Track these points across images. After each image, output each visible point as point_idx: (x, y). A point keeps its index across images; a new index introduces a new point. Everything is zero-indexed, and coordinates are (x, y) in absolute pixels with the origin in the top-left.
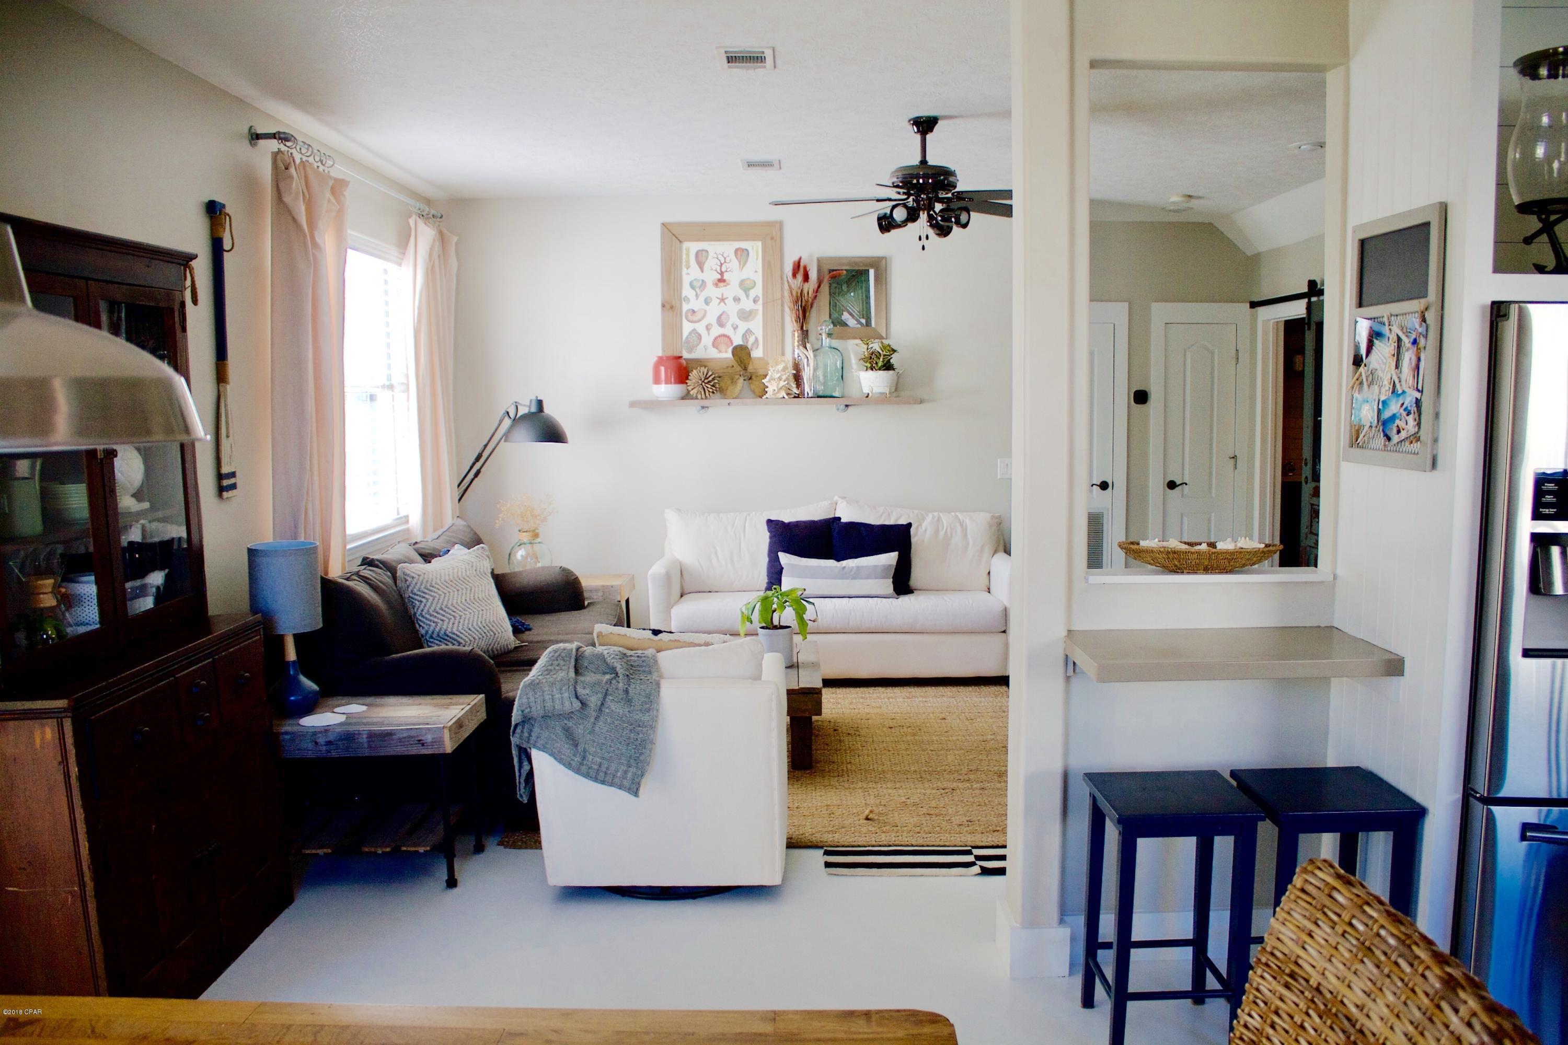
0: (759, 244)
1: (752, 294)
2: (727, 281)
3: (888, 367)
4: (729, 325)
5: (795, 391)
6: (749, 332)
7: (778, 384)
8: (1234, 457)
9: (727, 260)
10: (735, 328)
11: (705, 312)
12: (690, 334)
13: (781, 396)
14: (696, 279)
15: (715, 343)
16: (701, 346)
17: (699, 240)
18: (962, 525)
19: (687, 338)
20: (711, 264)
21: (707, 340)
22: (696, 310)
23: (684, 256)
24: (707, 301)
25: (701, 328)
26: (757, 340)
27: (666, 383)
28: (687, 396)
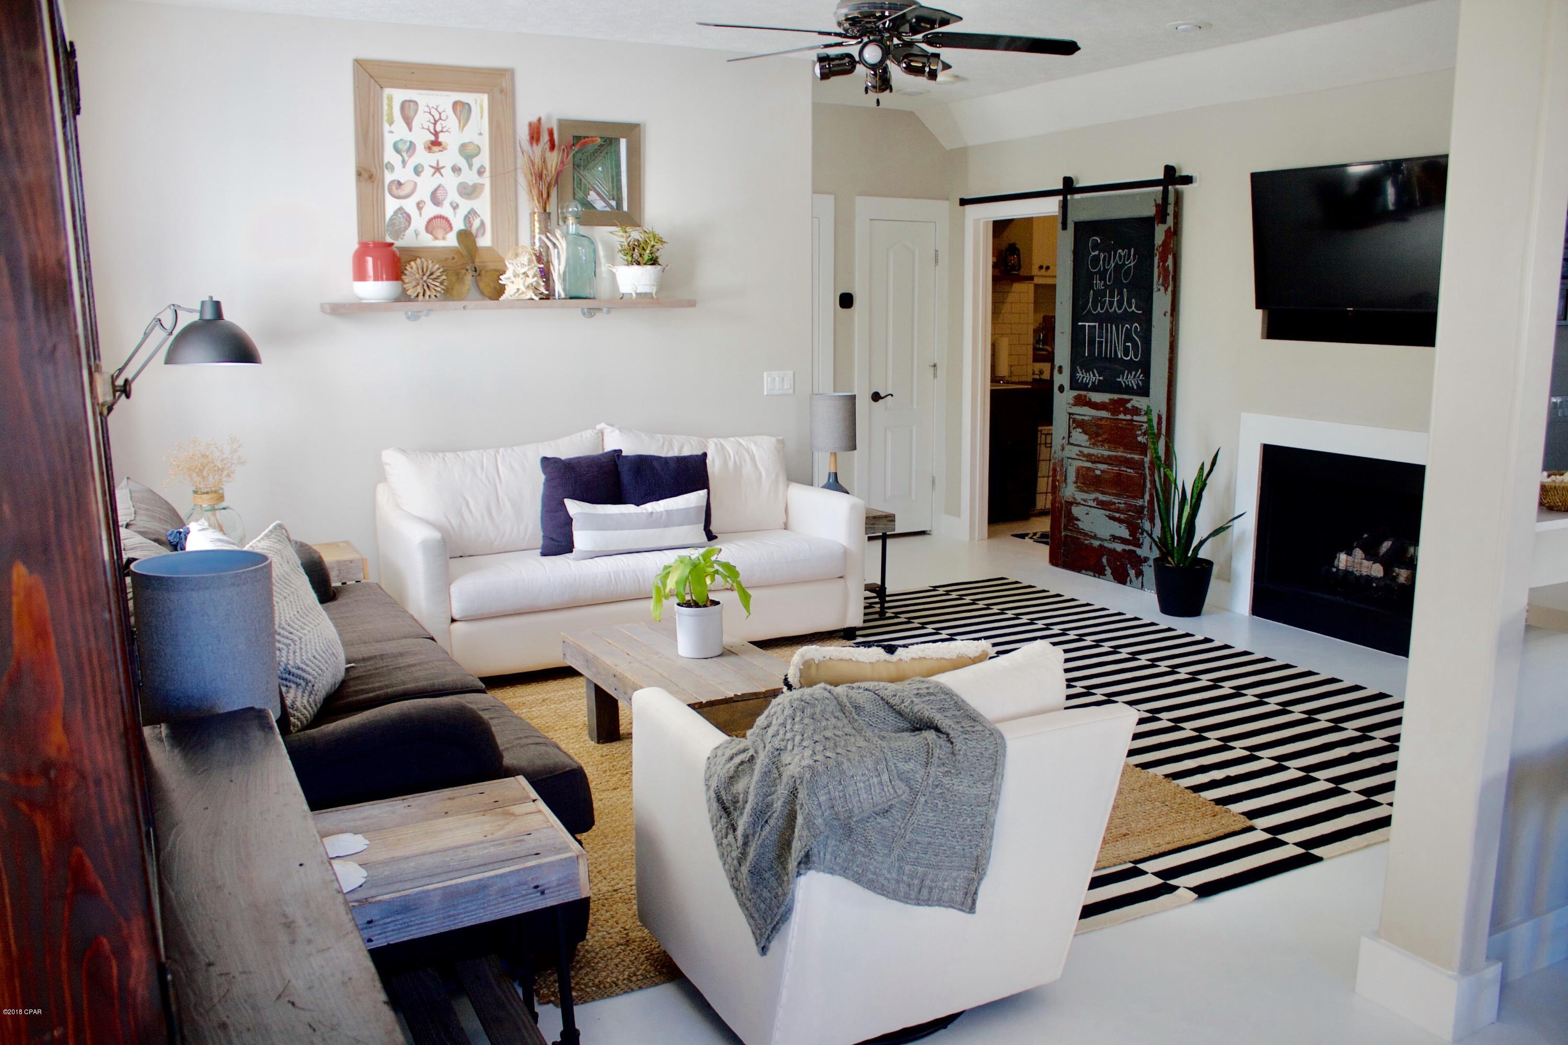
0: (485, 97)
1: (477, 162)
2: (444, 145)
3: (654, 261)
4: (446, 203)
5: (543, 290)
6: (472, 214)
7: (524, 282)
8: (935, 366)
9: (443, 117)
10: (455, 207)
11: (416, 184)
12: (396, 213)
13: (528, 297)
14: (401, 140)
15: (429, 227)
16: (410, 231)
17: (406, 87)
18: (748, 451)
19: (391, 219)
20: (421, 119)
21: (418, 223)
22: (402, 181)
23: (386, 107)
24: (418, 171)
25: (409, 206)
26: (483, 223)
27: (377, 278)
28: (403, 297)
